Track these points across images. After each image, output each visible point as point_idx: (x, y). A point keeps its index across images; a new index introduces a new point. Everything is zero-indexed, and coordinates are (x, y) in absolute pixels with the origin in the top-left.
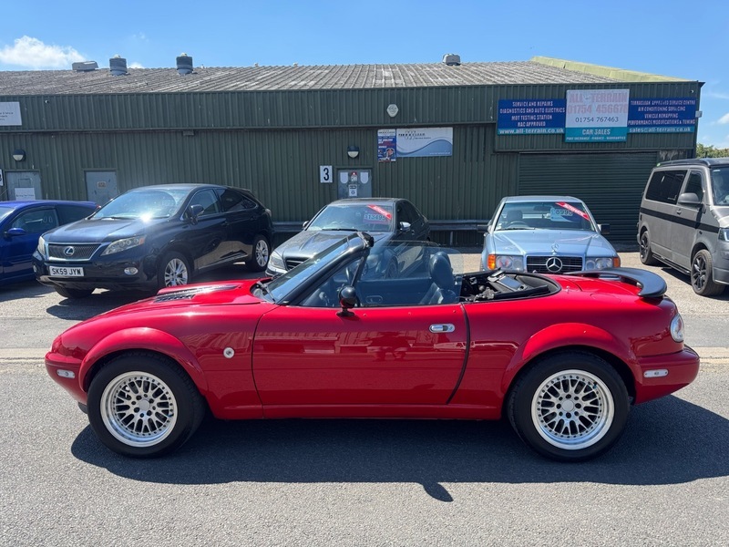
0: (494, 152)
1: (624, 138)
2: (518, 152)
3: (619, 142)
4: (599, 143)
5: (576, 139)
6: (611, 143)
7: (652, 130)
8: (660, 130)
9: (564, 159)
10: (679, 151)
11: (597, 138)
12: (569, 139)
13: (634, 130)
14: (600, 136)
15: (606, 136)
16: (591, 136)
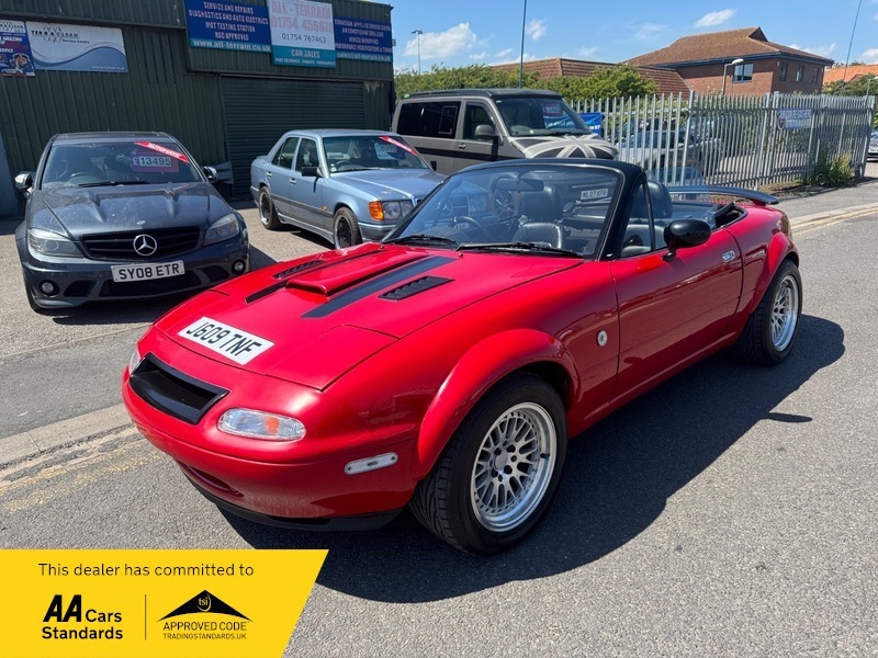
0: (189, 71)
1: (333, 64)
2: (219, 74)
3: (328, 69)
4: (308, 68)
5: (287, 60)
6: (321, 68)
7: (357, 56)
8: (364, 57)
9: (272, 85)
10: (380, 82)
11: (307, 62)
12: (278, 60)
13: (342, 55)
14: (309, 59)
15: (316, 59)
16: (301, 58)
